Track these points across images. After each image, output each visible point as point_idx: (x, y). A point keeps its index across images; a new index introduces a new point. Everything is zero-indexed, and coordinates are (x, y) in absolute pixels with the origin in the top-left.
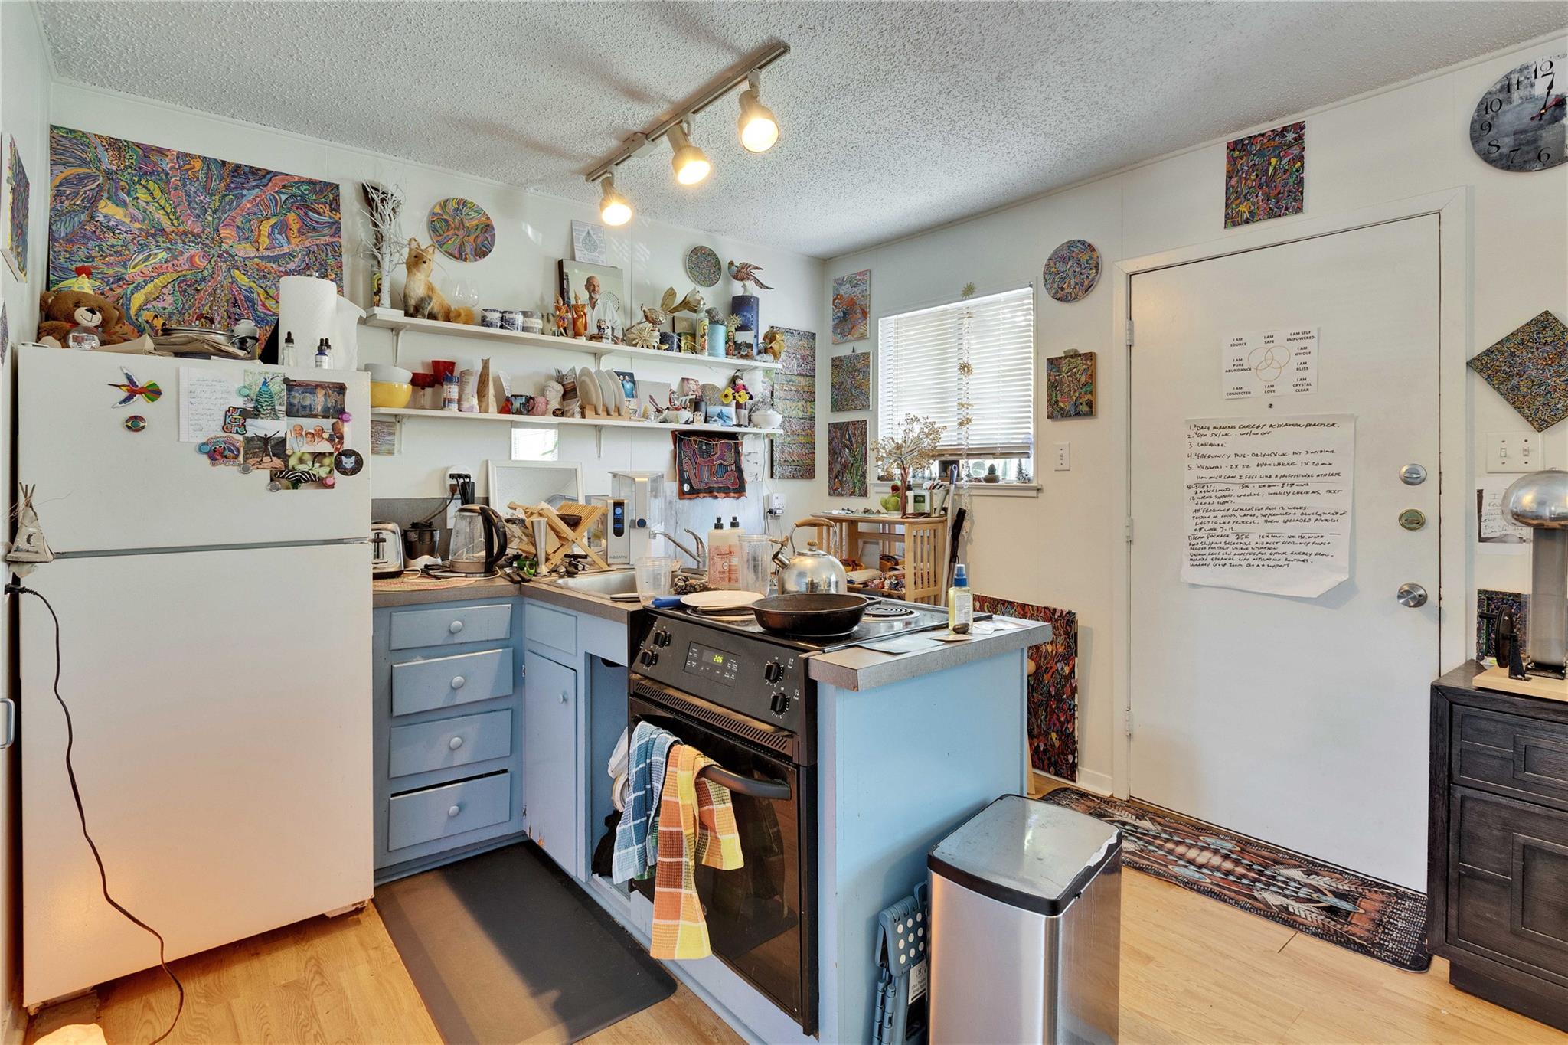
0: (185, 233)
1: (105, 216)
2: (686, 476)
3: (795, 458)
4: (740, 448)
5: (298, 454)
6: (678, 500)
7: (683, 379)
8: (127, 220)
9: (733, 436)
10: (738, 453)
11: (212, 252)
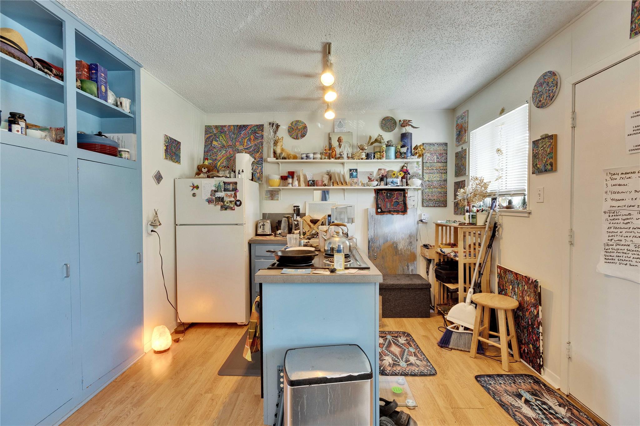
0: (229, 146)
1: (214, 145)
2: (380, 206)
3: (435, 198)
4: (406, 195)
5: (227, 201)
6: (376, 215)
7: (379, 169)
8: (218, 145)
9: (403, 190)
10: (405, 196)
11: (234, 149)
